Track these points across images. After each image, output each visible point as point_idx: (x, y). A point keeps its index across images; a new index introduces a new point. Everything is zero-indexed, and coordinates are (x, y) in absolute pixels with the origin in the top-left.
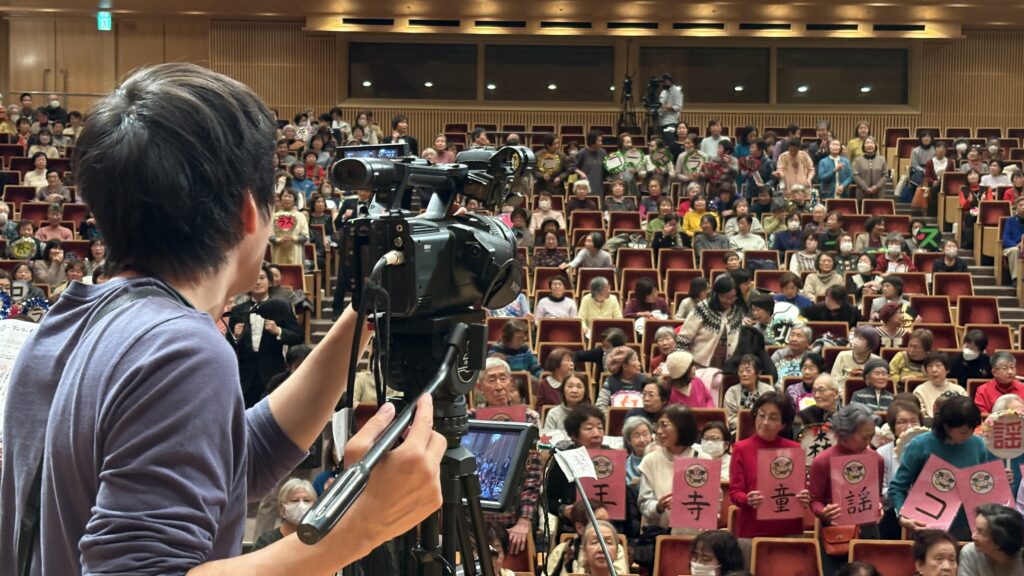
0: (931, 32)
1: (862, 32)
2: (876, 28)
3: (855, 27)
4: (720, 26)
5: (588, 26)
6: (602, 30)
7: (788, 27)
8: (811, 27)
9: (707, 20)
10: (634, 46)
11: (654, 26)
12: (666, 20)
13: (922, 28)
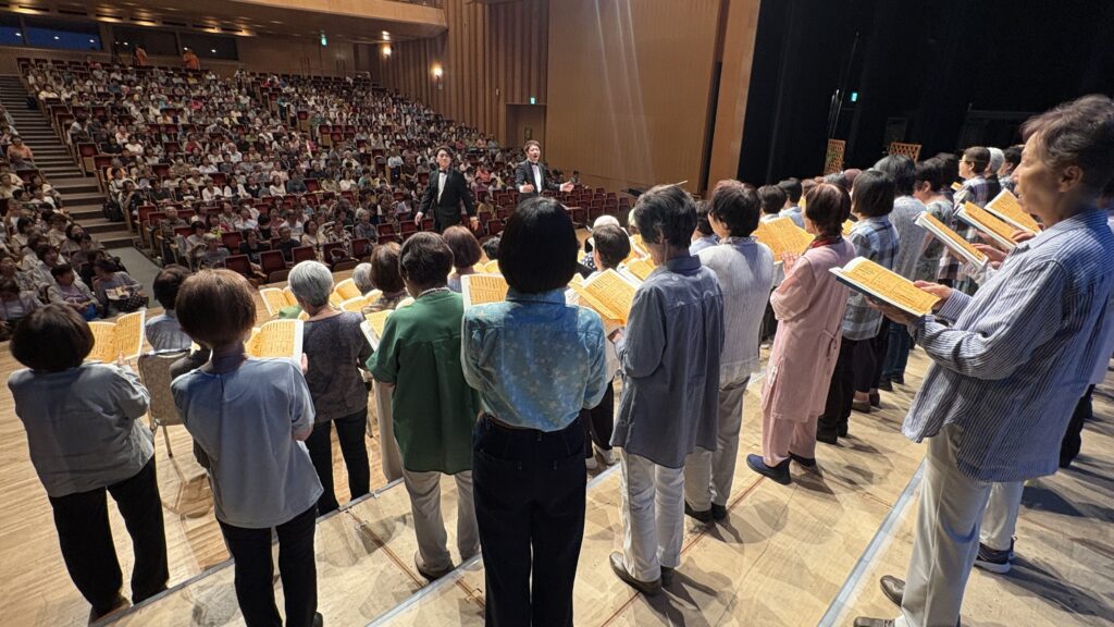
0: (244, 33)
1: (215, 31)
2: (223, 29)
4: (153, 22)
5: (86, 14)
6: (93, 17)
7: (185, 25)
8: (195, 26)
9: (146, 18)
10: (110, 26)
11: (120, 18)
12: (126, 16)
13: (241, 31)
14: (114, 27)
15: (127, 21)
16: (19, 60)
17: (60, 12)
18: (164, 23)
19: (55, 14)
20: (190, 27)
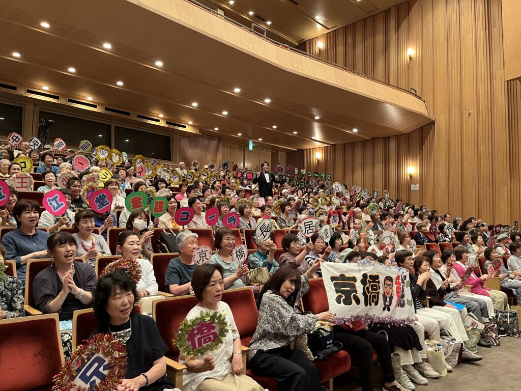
0: (188, 129)
1: (162, 123)
2: (167, 123)
3: (158, 121)
4: (95, 106)
6: (24, 93)
7: (129, 114)
8: (139, 116)
9: (87, 101)
10: (37, 109)
11: (57, 98)
12: (64, 96)
13: (185, 127)
14: (40, 112)
15: (62, 101)
18: (106, 109)
20: (133, 117)
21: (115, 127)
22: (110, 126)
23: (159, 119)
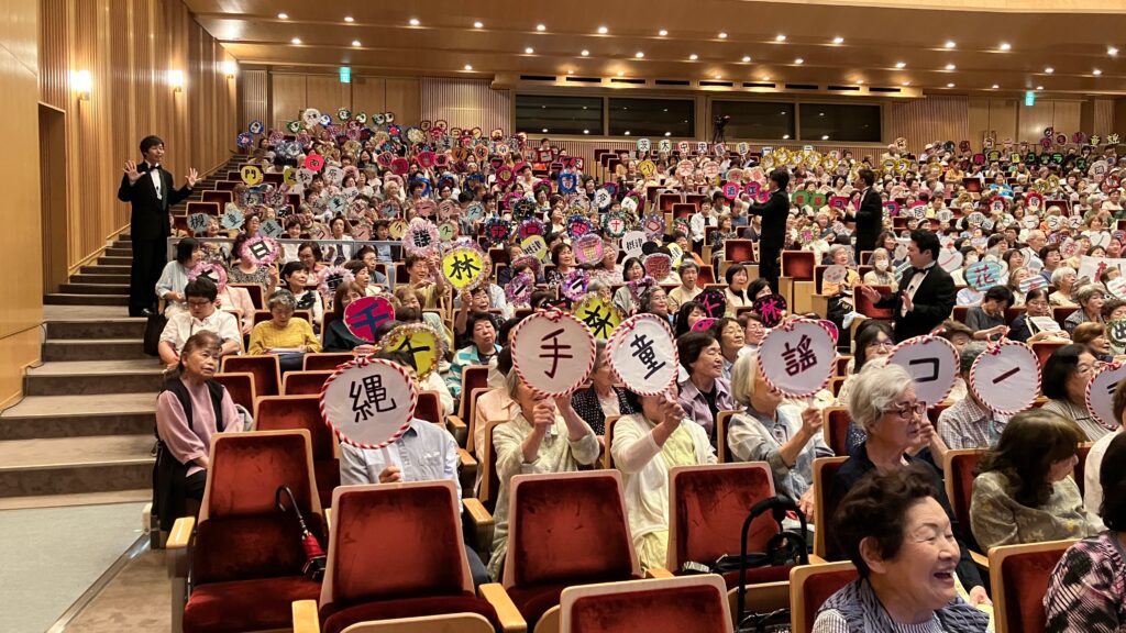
0: (905, 93)
1: (863, 92)
2: (871, 90)
3: (857, 89)
4: (773, 86)
5: (687, 83)
6: (696, 86)
7: (816, 87)
8: (831, 88)
9: (765, 82)
10: (709, 100)
11: (730, 85)
12: (738, 81)
13: (898, 90)
14: (713, 102)
15: (737, 88)
16: (597, 152)
17: (657, 82)
18: (788, 86)
19: (650, 85)
20: (823, 90)
21: (801, 105)
22: (793, 105)
23: (858, 86)
